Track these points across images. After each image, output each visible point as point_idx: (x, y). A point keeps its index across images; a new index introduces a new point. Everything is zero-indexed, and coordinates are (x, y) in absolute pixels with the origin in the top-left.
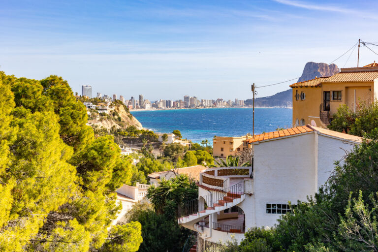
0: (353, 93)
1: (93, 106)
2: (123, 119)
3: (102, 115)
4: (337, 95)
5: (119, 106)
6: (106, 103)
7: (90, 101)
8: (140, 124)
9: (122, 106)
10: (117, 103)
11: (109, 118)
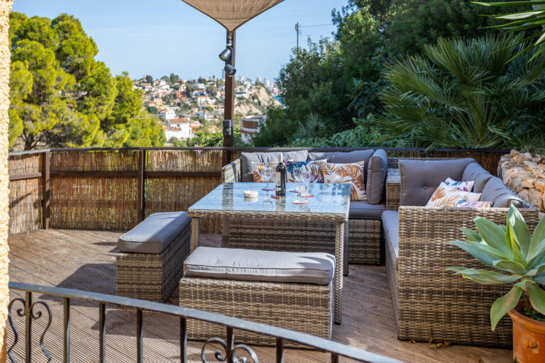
2: (264, 102)
3: (240, 99)
5: (259, 89)
9: (263, 88)
10: (259, 84)
11: (248, 102)
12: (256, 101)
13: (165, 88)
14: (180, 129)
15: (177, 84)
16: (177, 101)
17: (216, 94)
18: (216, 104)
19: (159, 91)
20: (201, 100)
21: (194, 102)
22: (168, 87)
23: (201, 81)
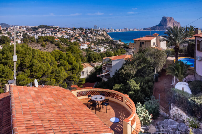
0: (147, 43)
1: (97, 32)
2: (105, 35)
3: (99, 35)
4: (143, 43)
5: (104, 32)
6: (100, 31)
7: (96, 31)
8: (110, 37)
9: (105, 32)
10: (104, 31)
11: (101, 36)
12: (103, 35)
13: (79, 31)
14: (84, 46)
15: (82, 30)
16: (83, 35)
17: (93, 33)
18: (93, 36)
19: (78, 32)
20: (89, 35)
21: (87, 35)
22: (80, 31)
23: (89, 30)
